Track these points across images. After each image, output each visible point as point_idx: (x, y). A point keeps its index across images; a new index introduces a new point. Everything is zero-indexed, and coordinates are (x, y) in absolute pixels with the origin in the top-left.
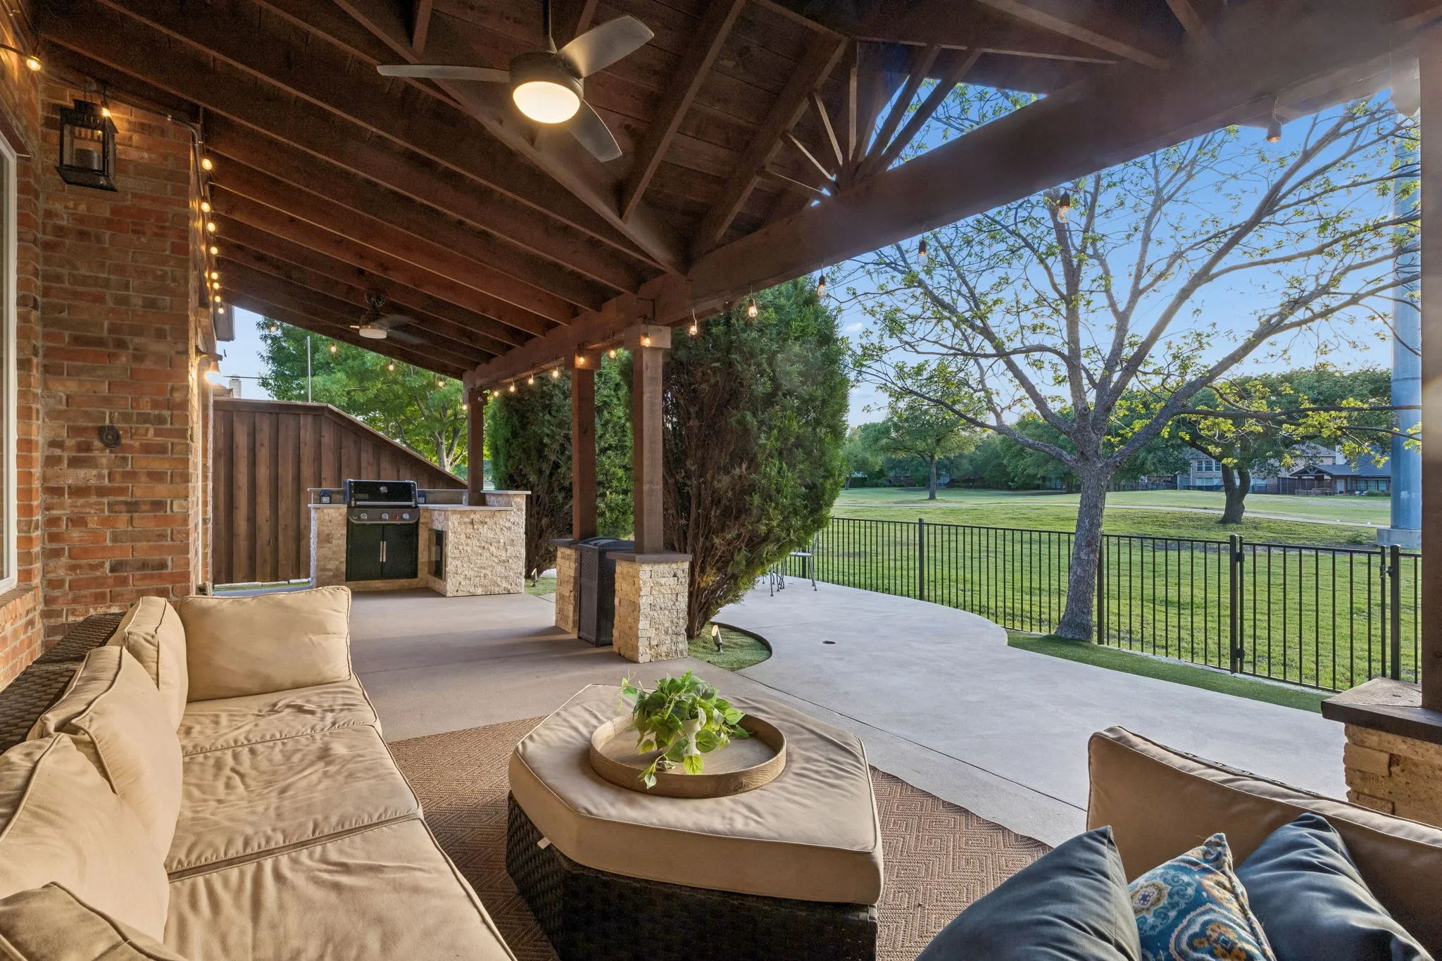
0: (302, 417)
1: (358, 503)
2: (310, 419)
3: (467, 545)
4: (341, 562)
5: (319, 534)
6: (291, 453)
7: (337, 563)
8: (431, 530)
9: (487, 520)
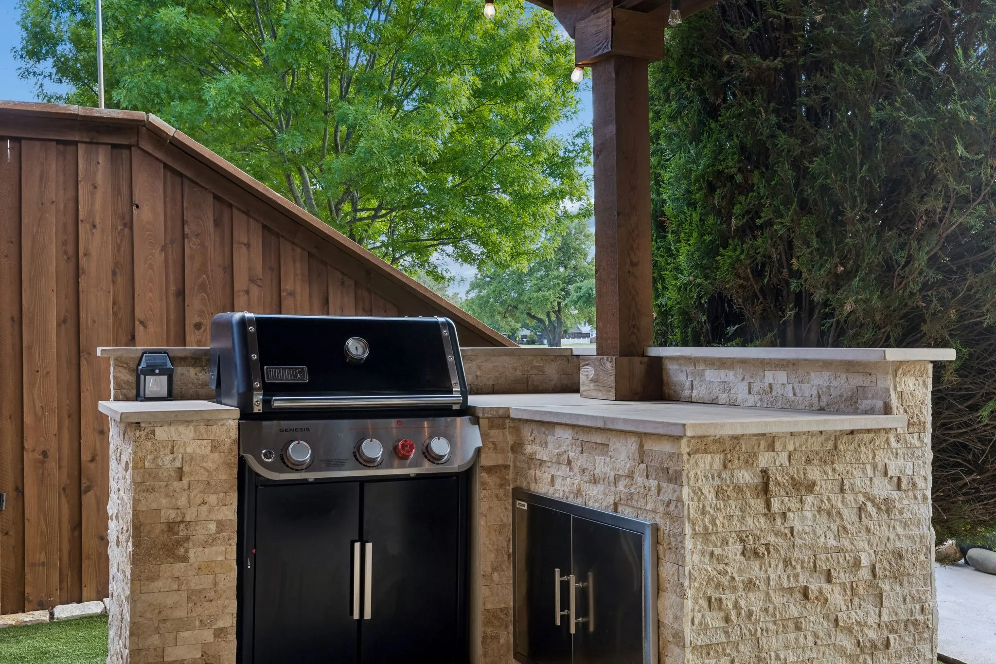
0: (81, 148)
1: (279, 402)
2: (102, 156)
3: (750, 585)
4: (220, 633)
5: (138, 529)
6: (53, 249)
7: (208, 636)
8: (519, 493)
9: (814, 473)
